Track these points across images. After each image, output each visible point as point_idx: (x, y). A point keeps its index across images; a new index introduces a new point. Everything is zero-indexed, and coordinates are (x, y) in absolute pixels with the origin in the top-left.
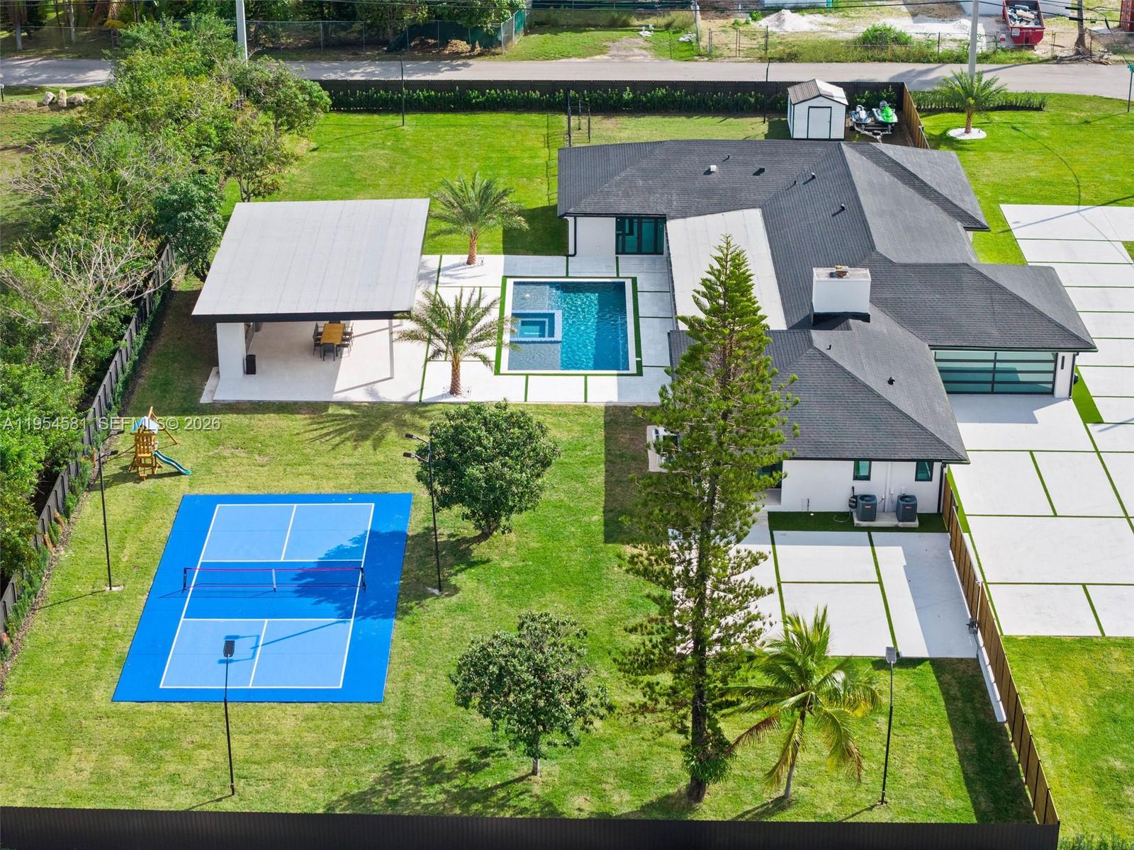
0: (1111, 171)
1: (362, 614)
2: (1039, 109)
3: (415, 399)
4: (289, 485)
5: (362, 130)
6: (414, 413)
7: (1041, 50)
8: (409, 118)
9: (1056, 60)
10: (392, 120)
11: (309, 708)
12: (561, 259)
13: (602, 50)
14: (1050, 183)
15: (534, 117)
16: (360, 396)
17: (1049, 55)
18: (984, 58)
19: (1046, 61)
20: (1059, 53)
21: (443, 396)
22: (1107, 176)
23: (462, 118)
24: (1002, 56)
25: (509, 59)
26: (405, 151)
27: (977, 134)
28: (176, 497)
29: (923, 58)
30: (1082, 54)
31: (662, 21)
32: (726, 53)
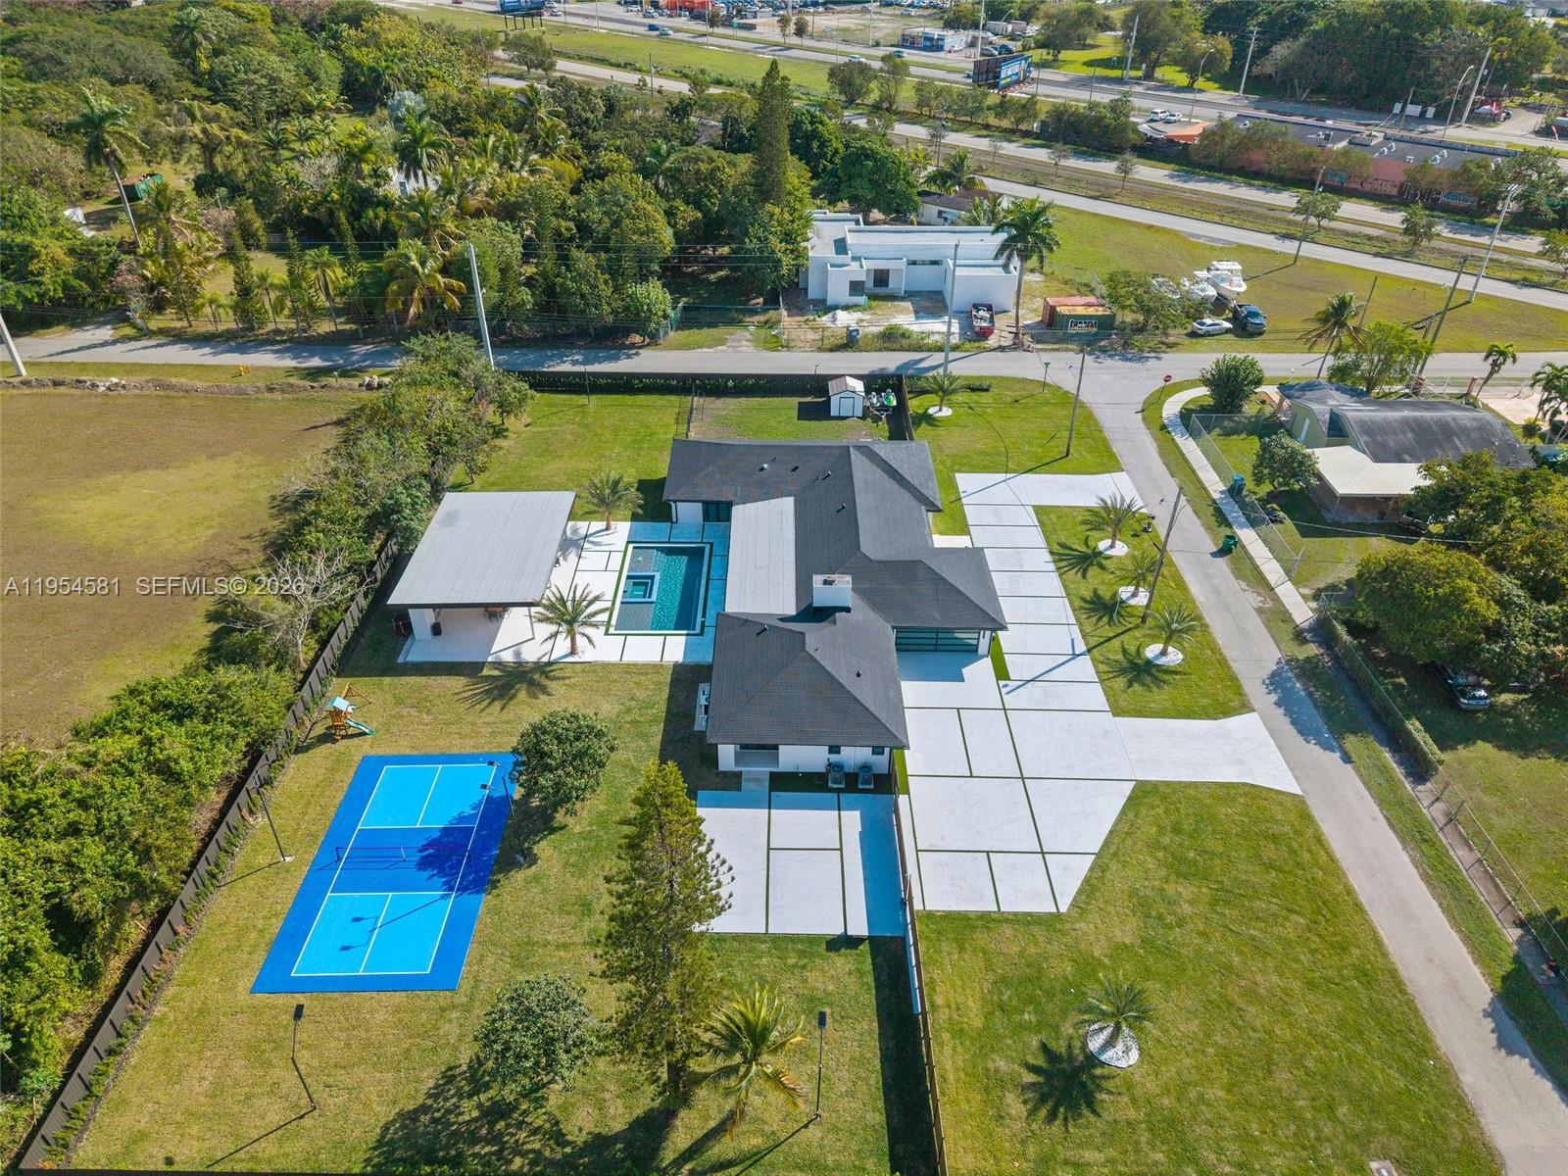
0: (1029, 443)
1: (462, 889)
2: (987, 390)
3: (545, 659)
4: (441, 745)
5: (560, 408)
6: (543, 673)
7: (992, 341)
8: (593, 398)
9: (1002, 349)
10: (582, 399)
11: (400, 998)
12: (667, 525)
13: (723, 342)
14: (989, 454)
15: (673, 398)
16: (508, 657)
17: (996, 345)
18: (956, 348)
19: (994, 350)
20: (1004, 344)
21: (566, 656)
22: (1027, 448)
23: (628, 399)
24: (968, 345)
25: (665, 349)
26: (586, 426)
27: (947, 412)
28: (358, 758)
29: (919, 349)
30: (1017, 345)
31: (762, 318)
32: (798, 344)
